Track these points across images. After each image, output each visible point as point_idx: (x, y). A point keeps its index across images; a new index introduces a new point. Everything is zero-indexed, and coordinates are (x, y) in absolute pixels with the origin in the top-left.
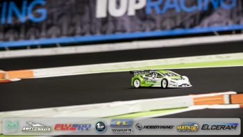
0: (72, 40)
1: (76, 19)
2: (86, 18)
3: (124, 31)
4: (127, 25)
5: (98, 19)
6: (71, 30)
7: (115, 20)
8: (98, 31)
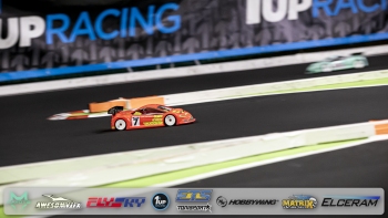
0: (215, 54)
1: (221, 27)
2: (233, 25)
3: (284, 41)
4: (288, 33)
5: (249, 26)
6: (214, 43)
7: (271, 26)
8: (249, 42)
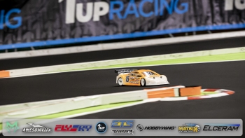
0: (44, 43)
1: (48, 25)
2: (57, 24)
3: (90, 35)
4: (93, 29)
5: (67, 25)
6: (44, 36)
7: (82, 25)
8: (67, 35)
